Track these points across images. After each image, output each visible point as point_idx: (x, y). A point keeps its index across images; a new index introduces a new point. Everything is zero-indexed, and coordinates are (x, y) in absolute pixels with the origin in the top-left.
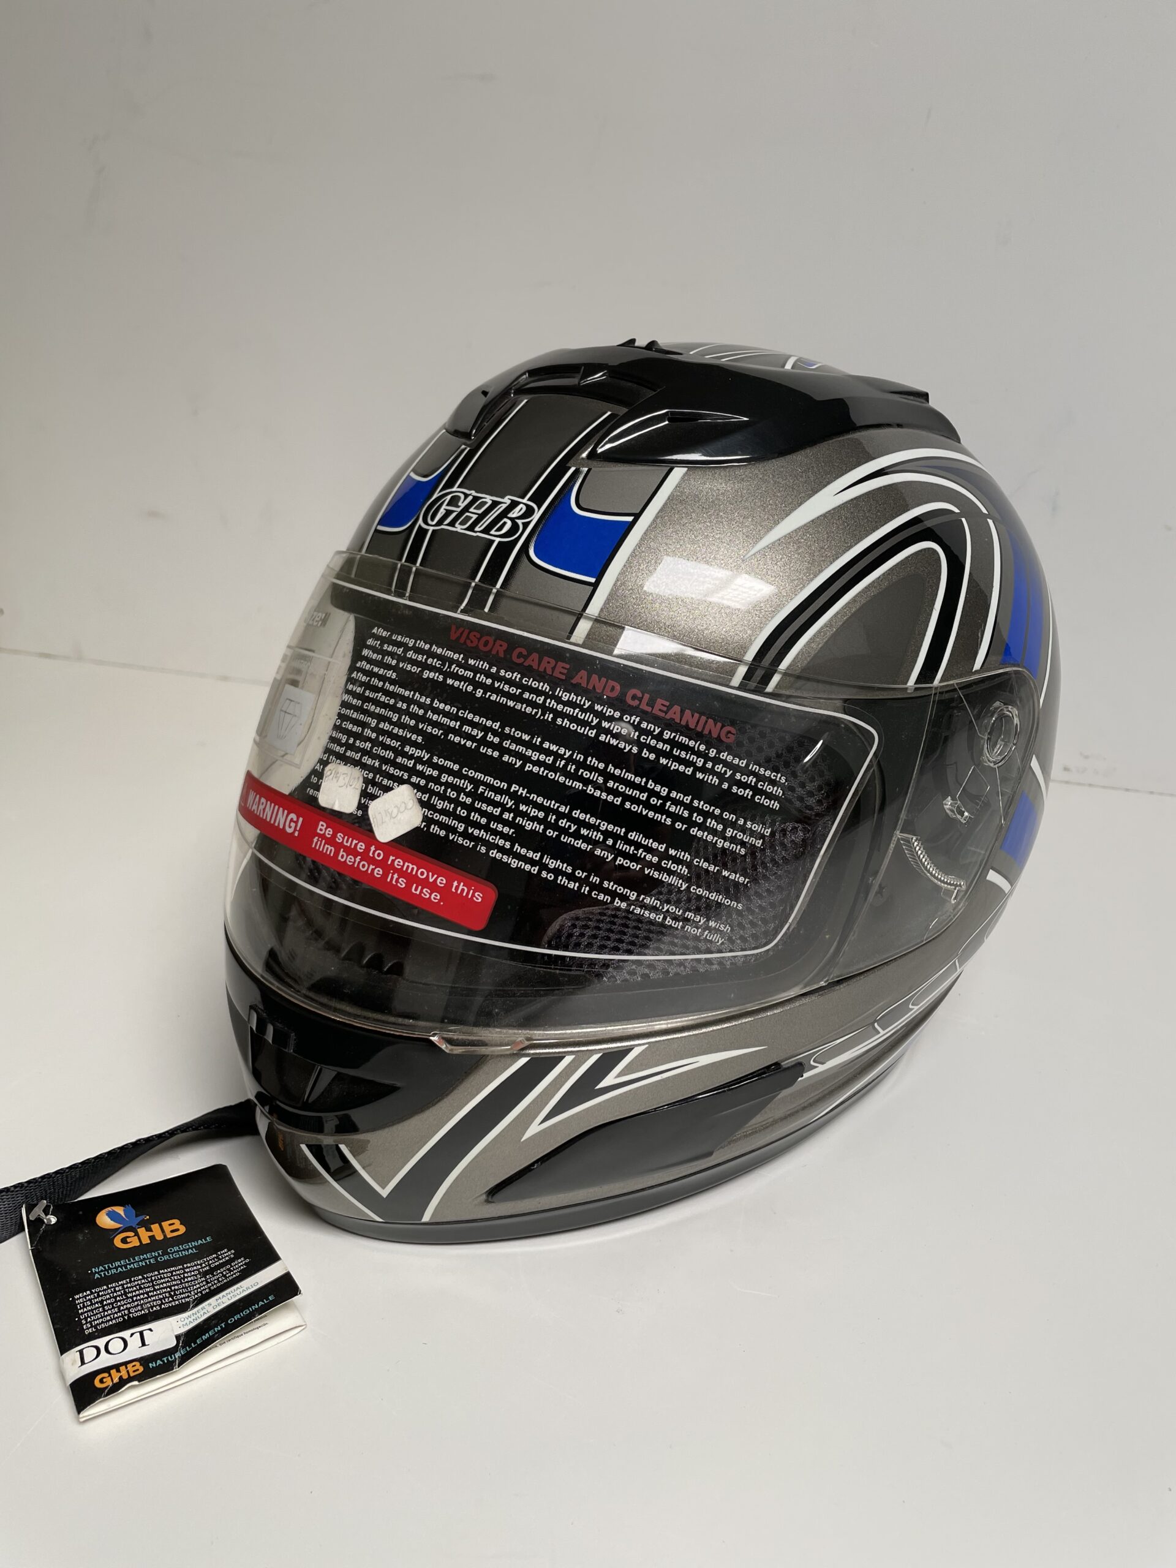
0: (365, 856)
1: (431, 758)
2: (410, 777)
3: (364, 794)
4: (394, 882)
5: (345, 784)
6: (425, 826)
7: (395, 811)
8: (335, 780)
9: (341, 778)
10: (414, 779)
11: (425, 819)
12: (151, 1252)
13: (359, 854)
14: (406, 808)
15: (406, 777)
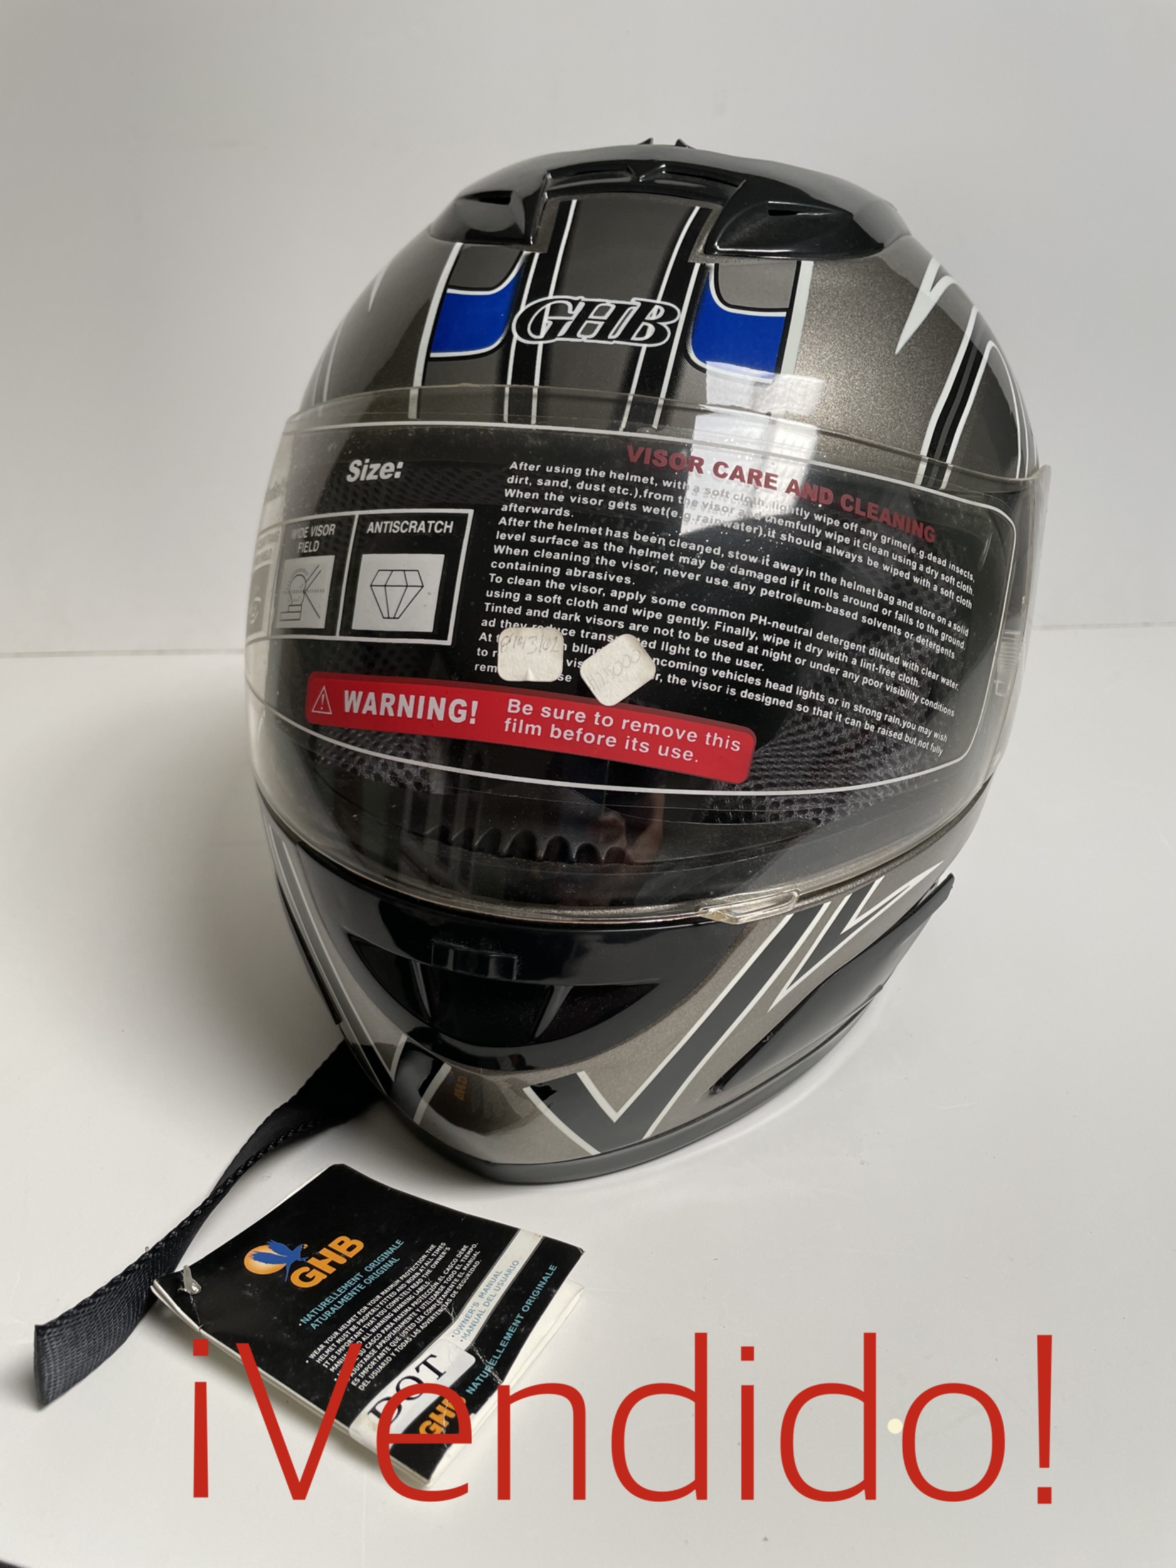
0: (588, 726)
1: (648, 600)
2: (627, 625)
3: (568, 655)
4: (634, 749)
5: (536, 649)
6: (660, 678)
7: (618, 668)
8: (518, 648)
9: (528, 643)
10: (633, 627)
11: (659, 669)
12: (349, 1278)
13: (579, 725)
14: (631, 661)
15: (621, 625)
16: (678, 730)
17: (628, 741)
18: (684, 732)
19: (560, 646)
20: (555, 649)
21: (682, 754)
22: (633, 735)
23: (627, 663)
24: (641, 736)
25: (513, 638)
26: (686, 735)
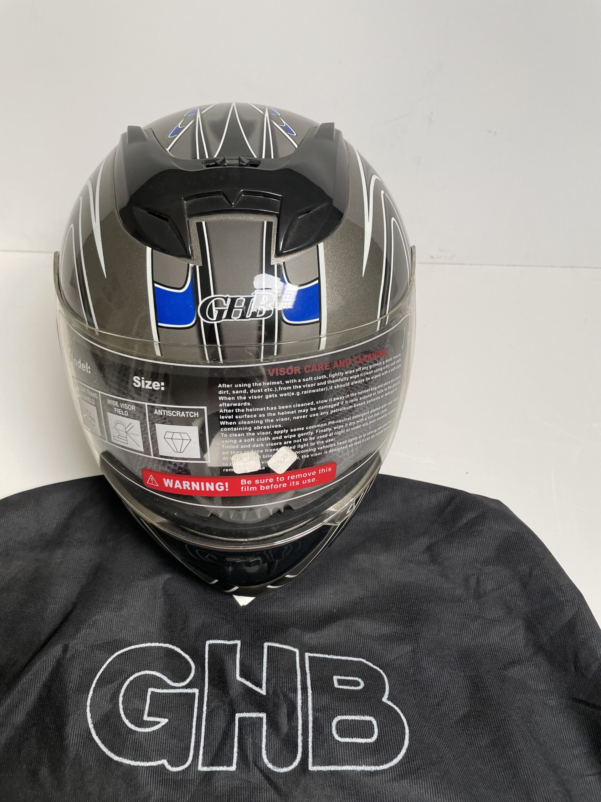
0: (275, 482)
1: (289, 431)
2: (283, 443)
3: (262, 460)
4: (293, 485)
5: (248, 460)
6: (299, 458)
7: (282, 459)
8: (241, 460)
9: (244, 459)
10: (285, 443)
11: (298, 455)
13: (271, 483)
14: (287, 456)
15: (281, 444)
16: (308, 473)
17: (291, 483)
18: (311, 473)
19: (258, 457)
20: (256, 459)
21: (311, 480)
22: (292, 481)
23: (285, 457)
24: (295, 480)
25: (237, 458)
26: (312, 473)
